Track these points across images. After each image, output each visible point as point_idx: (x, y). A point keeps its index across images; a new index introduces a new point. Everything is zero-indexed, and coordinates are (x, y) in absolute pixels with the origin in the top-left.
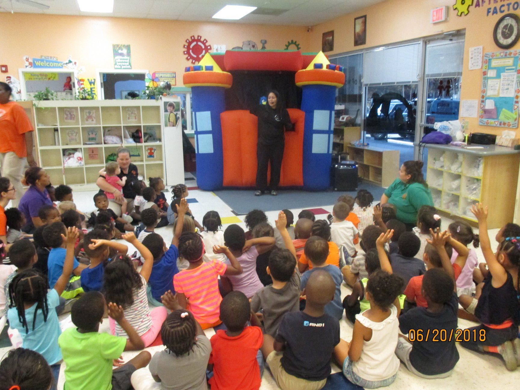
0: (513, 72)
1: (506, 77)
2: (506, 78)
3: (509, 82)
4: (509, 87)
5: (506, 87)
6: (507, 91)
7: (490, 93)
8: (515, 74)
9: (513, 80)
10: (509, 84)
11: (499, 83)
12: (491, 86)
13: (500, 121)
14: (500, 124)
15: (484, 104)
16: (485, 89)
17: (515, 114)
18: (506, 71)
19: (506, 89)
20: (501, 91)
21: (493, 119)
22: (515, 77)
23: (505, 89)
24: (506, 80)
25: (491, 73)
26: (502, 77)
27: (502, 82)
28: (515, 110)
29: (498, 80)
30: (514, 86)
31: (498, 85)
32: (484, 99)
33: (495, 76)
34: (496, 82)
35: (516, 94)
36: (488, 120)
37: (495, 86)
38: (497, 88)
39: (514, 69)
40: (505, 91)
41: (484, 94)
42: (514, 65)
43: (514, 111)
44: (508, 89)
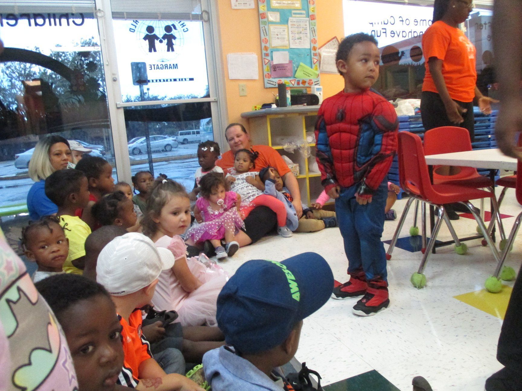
0: (304, 17)
1: (294, 23)
2: (295, 25)
3: (301, 30)
4: (302, 35)
5: (297, 36)
6: (299, 40)
7: (275, 43)
8: (307, 20)
9: (305, 27)
10: (301, 32)
11: (286, 30)
12: (276, 33)
13: (297, 79)
14: (298, 84)
15: (269, 58)
16: (267, 37)
17: (315, 69)
18: (294, 15)
19: (298, 39)
20: (291, 41)
21: (287, 77)
22: (308, 23)
23: (296, 38)
24: (295, 26)
25: (272, 17)
26: (289, 23)
27: (290, 29)
28: (314, 64)
29: (284, 27)
30: (308, 35)
31: (286, 33)
32: (269, 52)
33: (278, 20)
34: (282, 29)
35: (313, 45)
36: (280, 79)
37: (282, 33)
38: (286, 36)
39: (304, 14)
40: (297, 41)
41: (267, 45)
42: (303, 9)
43: (313, 66)
44: (300, 38)
